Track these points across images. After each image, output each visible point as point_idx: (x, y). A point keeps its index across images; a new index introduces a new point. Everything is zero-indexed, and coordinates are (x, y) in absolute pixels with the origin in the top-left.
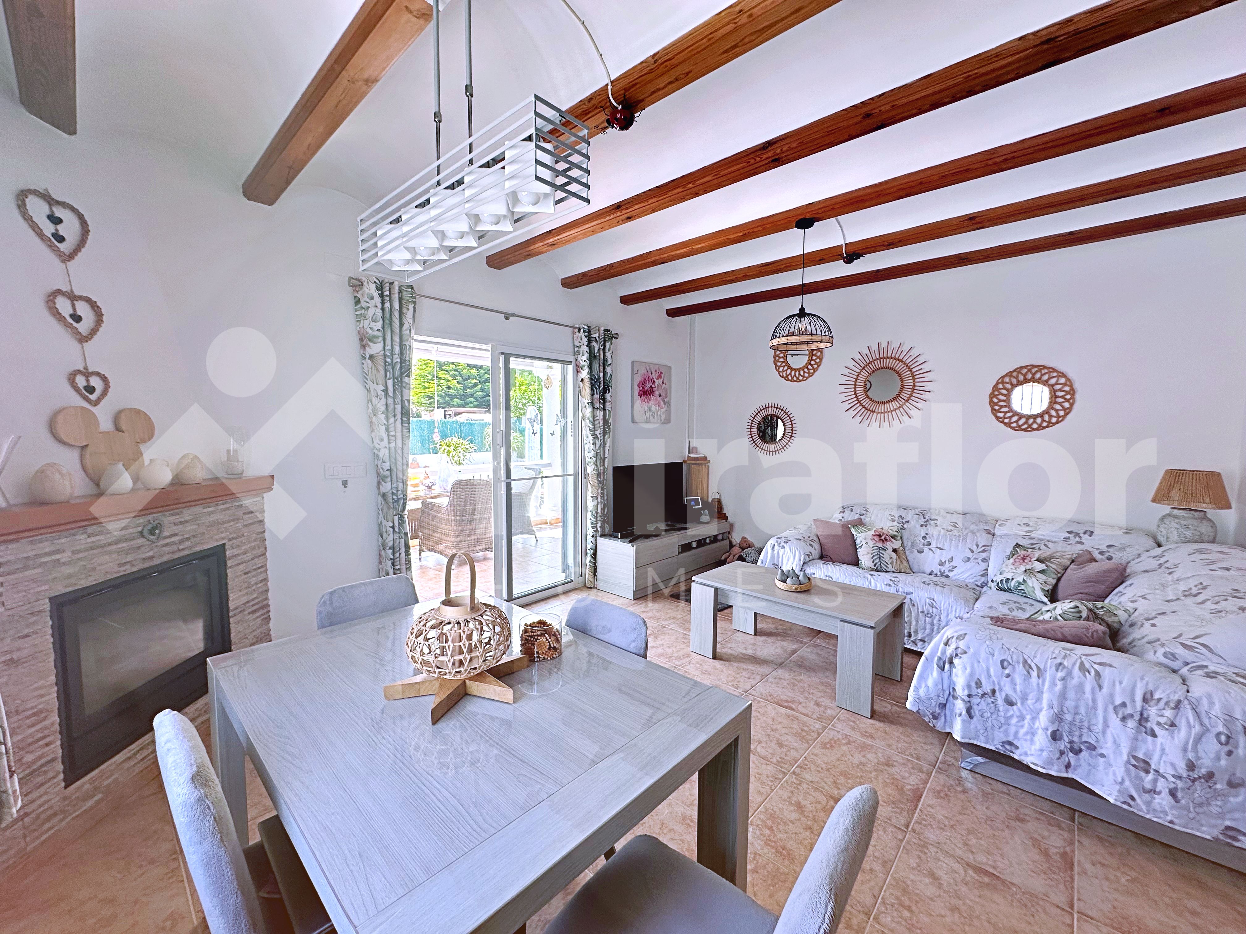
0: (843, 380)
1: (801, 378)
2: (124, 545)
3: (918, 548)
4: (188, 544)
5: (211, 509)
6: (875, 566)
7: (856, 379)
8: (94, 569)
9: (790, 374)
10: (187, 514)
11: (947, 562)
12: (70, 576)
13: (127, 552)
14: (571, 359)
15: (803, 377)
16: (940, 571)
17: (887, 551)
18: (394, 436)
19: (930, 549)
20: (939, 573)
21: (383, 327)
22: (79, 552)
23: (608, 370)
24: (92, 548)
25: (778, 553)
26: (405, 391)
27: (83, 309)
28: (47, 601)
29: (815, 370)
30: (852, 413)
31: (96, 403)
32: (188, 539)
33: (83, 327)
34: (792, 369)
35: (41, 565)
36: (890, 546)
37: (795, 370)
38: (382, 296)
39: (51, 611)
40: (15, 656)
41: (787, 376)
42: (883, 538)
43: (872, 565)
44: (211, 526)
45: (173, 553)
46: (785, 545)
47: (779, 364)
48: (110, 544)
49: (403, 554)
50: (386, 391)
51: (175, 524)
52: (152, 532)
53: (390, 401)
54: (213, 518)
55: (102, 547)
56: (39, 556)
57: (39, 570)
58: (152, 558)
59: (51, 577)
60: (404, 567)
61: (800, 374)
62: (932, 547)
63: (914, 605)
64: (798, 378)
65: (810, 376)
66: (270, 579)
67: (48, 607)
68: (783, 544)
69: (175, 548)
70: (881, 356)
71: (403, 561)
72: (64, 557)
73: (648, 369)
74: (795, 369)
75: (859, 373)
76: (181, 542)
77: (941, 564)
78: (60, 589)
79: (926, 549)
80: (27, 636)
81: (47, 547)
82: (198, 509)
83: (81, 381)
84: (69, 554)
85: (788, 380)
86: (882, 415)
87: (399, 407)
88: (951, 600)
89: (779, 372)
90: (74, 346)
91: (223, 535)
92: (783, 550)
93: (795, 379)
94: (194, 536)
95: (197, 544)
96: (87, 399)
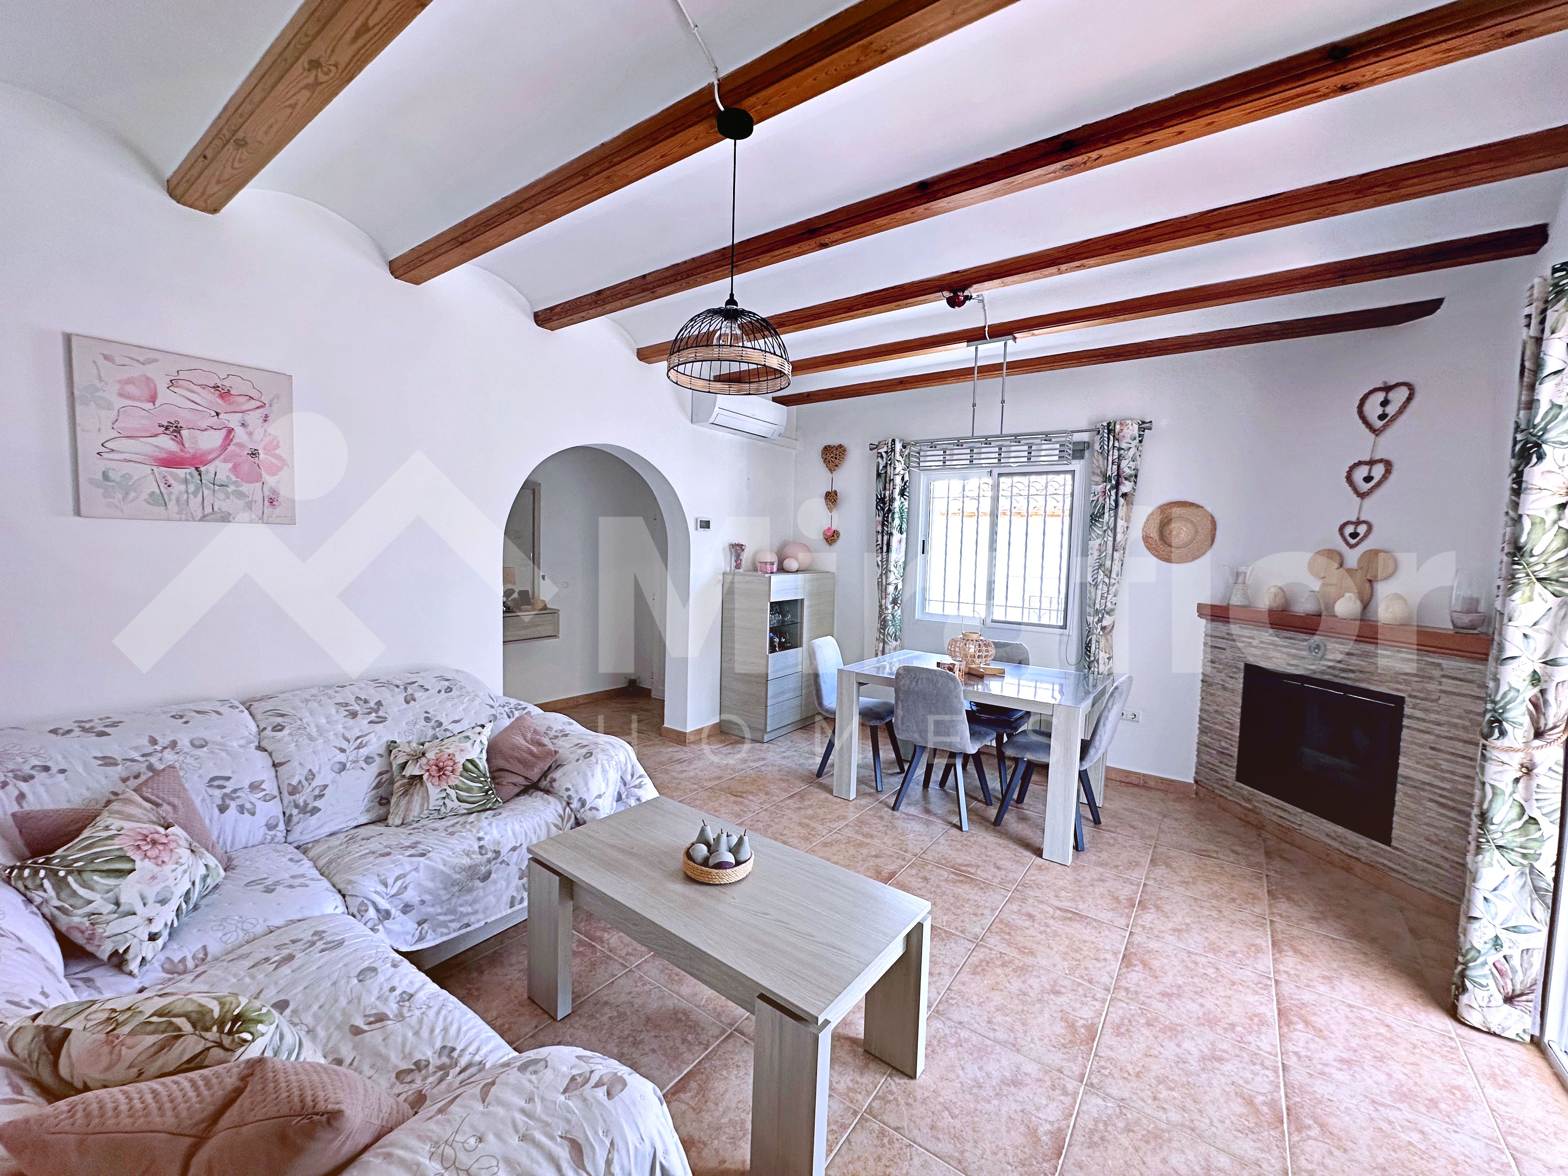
4: (1351, 675)
10: (1355, 647)
13: (1294, 656)
27: (1377, 474)
28: (1243, 664)
31: (1352, 546)
32: (1353, 671)
39: (1245, 670)
40: (1226, 685)
45: (1335, 676)
51: (1342, 653)
52: (1317, 650)
57: (1241, 645)
67: (1243, 667)
69: (1337, 673)
76: (1343, 670)
78: (1251, 661)
80: (1231, 677)
83: (1349, 530)
91: (1403, 688)
94: (1361, 672)
95: (1363, 681)
96: (1347, 543)
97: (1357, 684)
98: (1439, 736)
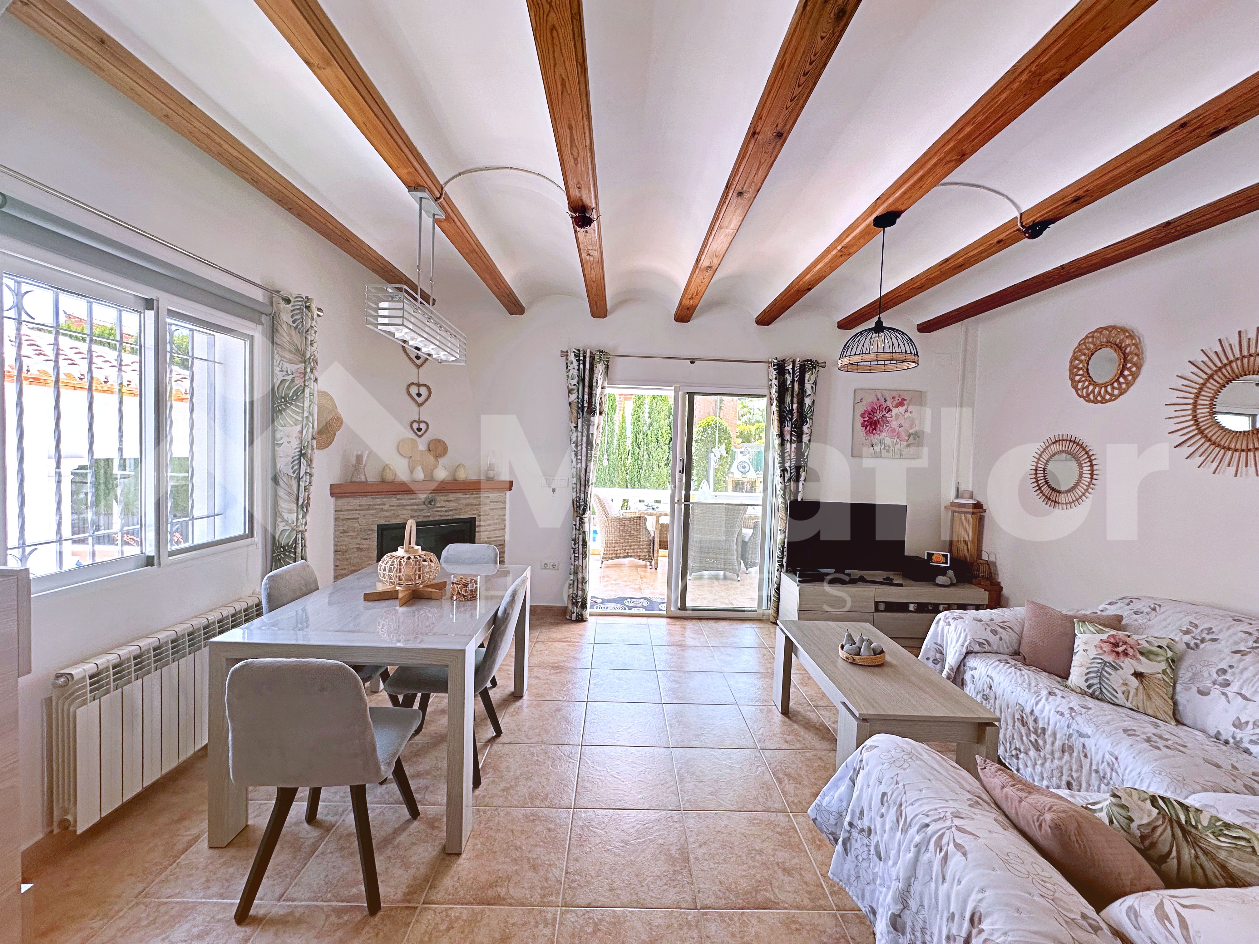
0: (1173, 397)
1: (1108, 397)
2: (415, 507)
3: (1201, 685)
4: (451, 513)
5: (468, 496)
6: (1089, 687)
7: (1197, 396)
8: (398, 516)
9: (1093, 391)
10: (452, 496)
11: (1250, 726)
12: (387, 517)
13: (415, 511)
14: (765, 392)
15: (1111, 395)
16: (1234, 738)
17: (1120, 672)
18: (581, 460)
19: (1223, 693)
20: (1231, 741)
21: (578, 383)
22: (392, 506)
23: (808, 401)
24: (398, 506)
25: (943, 630)
26: (591, 427)
27: (423, 391)
28: (376, 526)
29: (1129, 385)
30: (1186, 450)
31: (420, 436)
32: (451, 510)
33: (420, 400)
34: (1095, 385)
35: (376, 509)
36: (1128, 666)
37: (1100, 385)
38: (578, 361)
39: (378, 530)
40: (361, 546)
41: (1088, 395)
42: (1120, 649)
43: (1084, 686)
44: (466, 505)
45: (441, 516)
46: (951, 621)
47: (1077, 378)
48: (407, 505)
49: (581, 547)
50: (576, 427)
51: (445, 501)
52: (430, 503)
53: (579, 434)
54: (468, 501)
55: (403, 506)
56: (375, 505)
57: (374, 511)
58: (429, 516)
59: (379, 516)
60: (581, 556)
61: (1106, 392)
62: (1229, 690)
63: (1086, 756)
64: (1103, 398)
65: (1121, 394)
66: (506, 545)
67: (376, 528)
68: (950, 620)
69: (443, 513)
70: (1245, 353)
71: (581, 550)
72: (385, 507)
73: (880, 397)
74: (1098, 385)
75: (1204, 384)
76: (446, 511)
77: (1238, 725)
78: (382, 522)
79: (1216, 692)
80: (366, 539)
81: (378, 501)
82: (460, 495)
83: (415, 426)
84: (388, 506)
85: (1090, 401)
86: (1243, 454)
87: (585, 439)
88: (1146, 769)
89: (1077, 390)
90: (415, 408)
91: (475, 512)
92: (947, 627)
93: (1099, 398)
94: (455, 510)
95: (457, 514)
96: (417, 435)
97: (454, 517)
98: (491, 531)
